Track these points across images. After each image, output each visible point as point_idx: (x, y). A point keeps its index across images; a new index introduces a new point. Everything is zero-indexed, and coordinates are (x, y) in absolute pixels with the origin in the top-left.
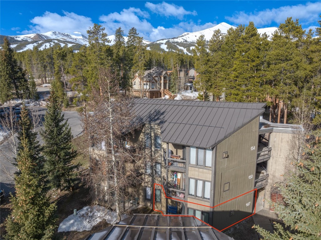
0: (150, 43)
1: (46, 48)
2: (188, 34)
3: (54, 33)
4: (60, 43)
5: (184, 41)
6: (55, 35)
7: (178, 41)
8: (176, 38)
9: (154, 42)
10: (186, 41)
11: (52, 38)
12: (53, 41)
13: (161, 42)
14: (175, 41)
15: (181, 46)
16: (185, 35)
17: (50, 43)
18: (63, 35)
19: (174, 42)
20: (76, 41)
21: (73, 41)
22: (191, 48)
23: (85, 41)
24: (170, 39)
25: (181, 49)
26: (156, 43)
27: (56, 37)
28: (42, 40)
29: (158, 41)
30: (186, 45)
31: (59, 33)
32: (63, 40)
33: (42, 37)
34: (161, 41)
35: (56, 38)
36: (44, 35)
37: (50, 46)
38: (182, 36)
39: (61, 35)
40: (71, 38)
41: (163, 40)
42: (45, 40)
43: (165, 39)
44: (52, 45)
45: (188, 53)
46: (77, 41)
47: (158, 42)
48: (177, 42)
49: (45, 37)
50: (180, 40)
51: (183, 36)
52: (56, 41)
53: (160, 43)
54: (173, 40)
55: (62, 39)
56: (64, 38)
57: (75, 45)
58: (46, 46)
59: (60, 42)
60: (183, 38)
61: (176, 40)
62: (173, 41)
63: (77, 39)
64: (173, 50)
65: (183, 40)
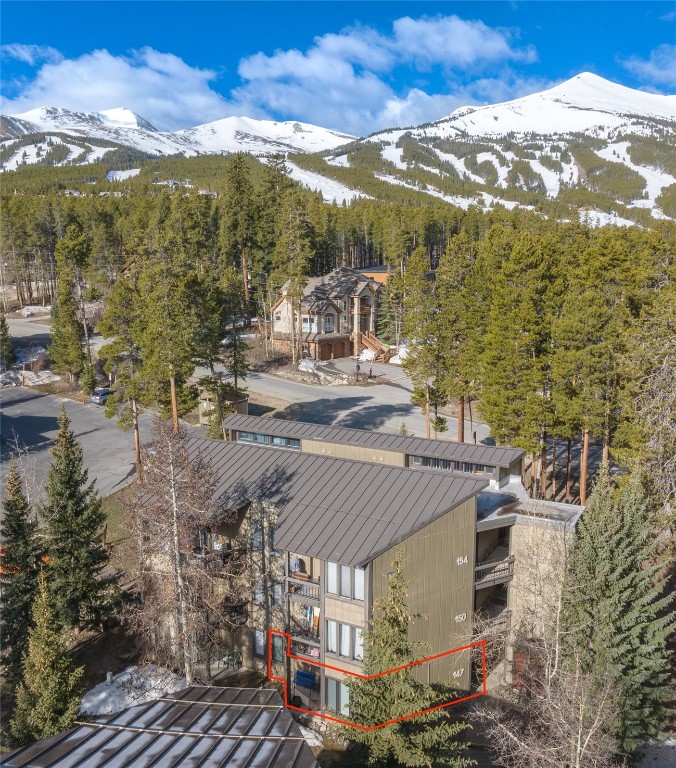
0: (350, 141)
1: (25, 163)
2: (472, 111)
3: (51, 113)
4: (69, 146)
5: (457, 135)
6: (55, 118)
7: (438, 135)
8: (432, 126)
9: (362, 139)
10: (464, 134)
11: (45, 131)
12: (48, 138)
13: (384, 137)
14: (429, 135)
15: (446, 152)
16: (462, 115)
17: (39, 145)
18: (80, 117)
19: (426, 139)
20: (117, 138)
21: (107, 138)
22: (482, 158)
23: (146, 138)
24: (412, 128)
25: (447, 162)
26: (369, 142)
27: (57, 124)
28: (14, 134)
29: (373, 134)
30: (462, 148)
31: (67, 112)
32: (78, 135)
33: (13, 127)
34: (386, 134)
35: (57, 127)
36: (19, 121)
37: (38, 155)
38: (450, 119)
39: (71, 118)
40: (103, 129)
41: (389, 131)
42: (24, 136)
43: (397, 129)
44: (44, 153)
45: (468, 173)
46: (120, 137)
47: (375, 139)
48: (435, 139)
49: (24, 126)
50: (444, 131)
51: (454, 118)
52: (56, 140)
53: (382, 142)
54: (421, 131)
55: (76, 131)
56: (82, 128)
57: (114, 152)
58: (25, 155)
59: (69, 142)
60: (453, 123)
61: (431, 132)
62: (423, 135)
63: (122, 133)
64: (421, 166)
65: (453, 133)
